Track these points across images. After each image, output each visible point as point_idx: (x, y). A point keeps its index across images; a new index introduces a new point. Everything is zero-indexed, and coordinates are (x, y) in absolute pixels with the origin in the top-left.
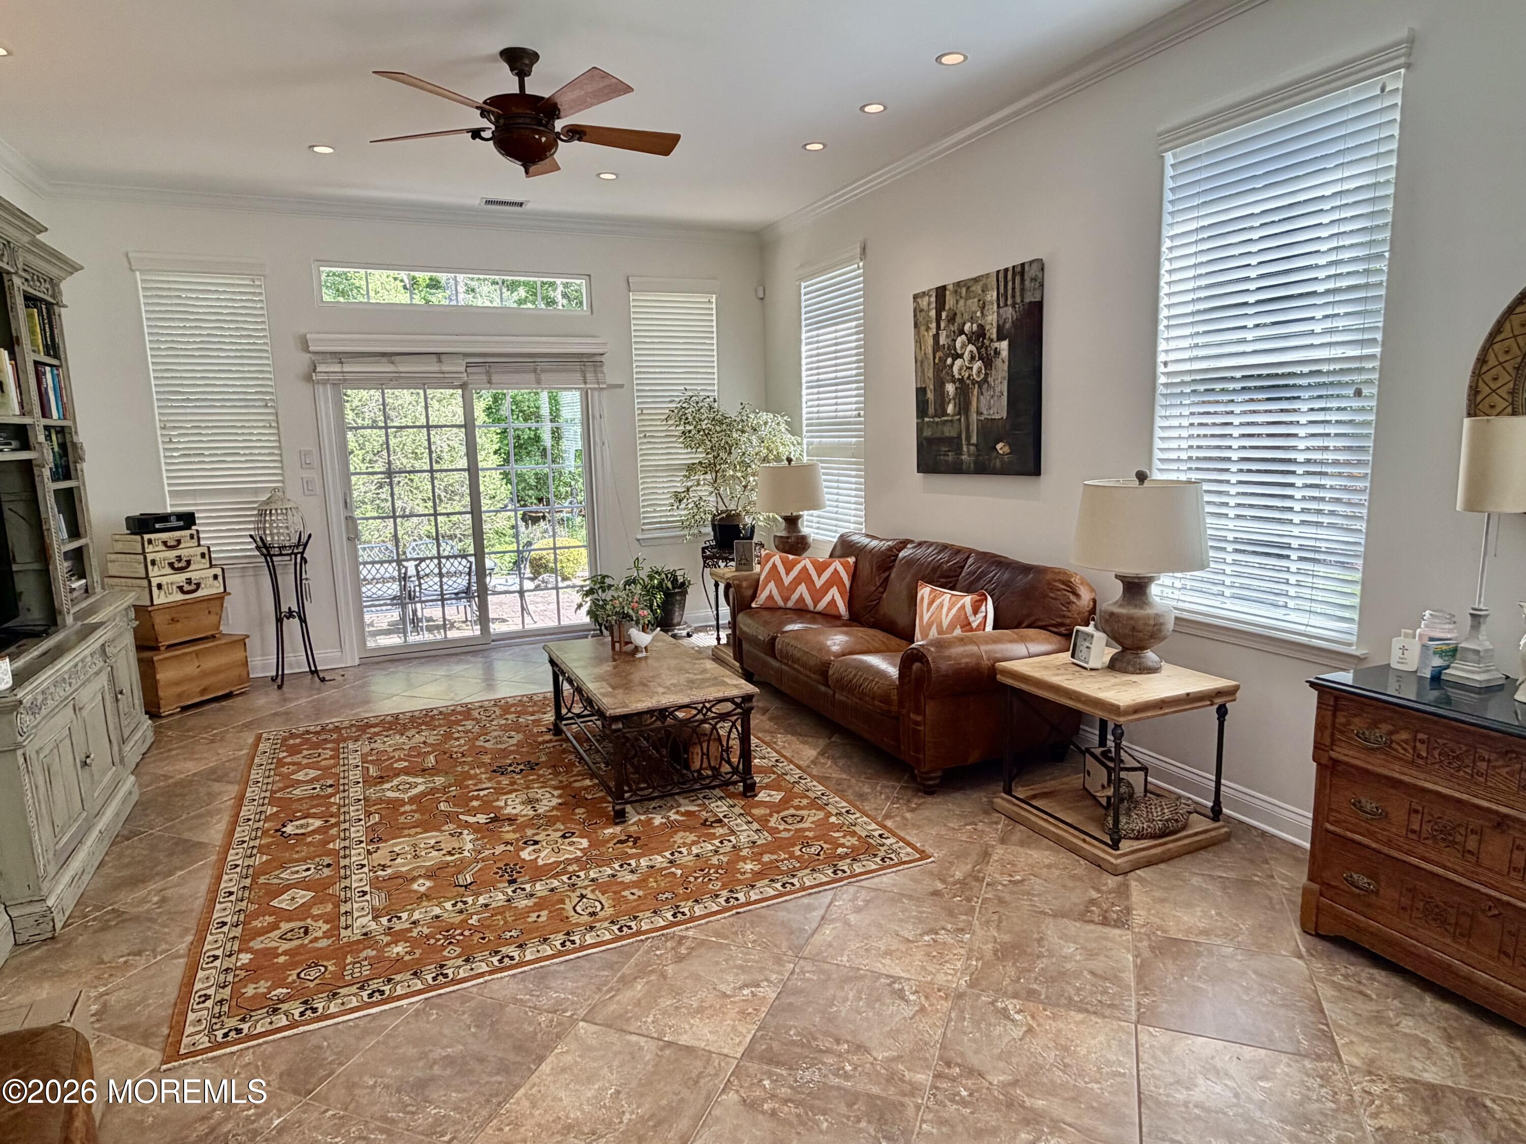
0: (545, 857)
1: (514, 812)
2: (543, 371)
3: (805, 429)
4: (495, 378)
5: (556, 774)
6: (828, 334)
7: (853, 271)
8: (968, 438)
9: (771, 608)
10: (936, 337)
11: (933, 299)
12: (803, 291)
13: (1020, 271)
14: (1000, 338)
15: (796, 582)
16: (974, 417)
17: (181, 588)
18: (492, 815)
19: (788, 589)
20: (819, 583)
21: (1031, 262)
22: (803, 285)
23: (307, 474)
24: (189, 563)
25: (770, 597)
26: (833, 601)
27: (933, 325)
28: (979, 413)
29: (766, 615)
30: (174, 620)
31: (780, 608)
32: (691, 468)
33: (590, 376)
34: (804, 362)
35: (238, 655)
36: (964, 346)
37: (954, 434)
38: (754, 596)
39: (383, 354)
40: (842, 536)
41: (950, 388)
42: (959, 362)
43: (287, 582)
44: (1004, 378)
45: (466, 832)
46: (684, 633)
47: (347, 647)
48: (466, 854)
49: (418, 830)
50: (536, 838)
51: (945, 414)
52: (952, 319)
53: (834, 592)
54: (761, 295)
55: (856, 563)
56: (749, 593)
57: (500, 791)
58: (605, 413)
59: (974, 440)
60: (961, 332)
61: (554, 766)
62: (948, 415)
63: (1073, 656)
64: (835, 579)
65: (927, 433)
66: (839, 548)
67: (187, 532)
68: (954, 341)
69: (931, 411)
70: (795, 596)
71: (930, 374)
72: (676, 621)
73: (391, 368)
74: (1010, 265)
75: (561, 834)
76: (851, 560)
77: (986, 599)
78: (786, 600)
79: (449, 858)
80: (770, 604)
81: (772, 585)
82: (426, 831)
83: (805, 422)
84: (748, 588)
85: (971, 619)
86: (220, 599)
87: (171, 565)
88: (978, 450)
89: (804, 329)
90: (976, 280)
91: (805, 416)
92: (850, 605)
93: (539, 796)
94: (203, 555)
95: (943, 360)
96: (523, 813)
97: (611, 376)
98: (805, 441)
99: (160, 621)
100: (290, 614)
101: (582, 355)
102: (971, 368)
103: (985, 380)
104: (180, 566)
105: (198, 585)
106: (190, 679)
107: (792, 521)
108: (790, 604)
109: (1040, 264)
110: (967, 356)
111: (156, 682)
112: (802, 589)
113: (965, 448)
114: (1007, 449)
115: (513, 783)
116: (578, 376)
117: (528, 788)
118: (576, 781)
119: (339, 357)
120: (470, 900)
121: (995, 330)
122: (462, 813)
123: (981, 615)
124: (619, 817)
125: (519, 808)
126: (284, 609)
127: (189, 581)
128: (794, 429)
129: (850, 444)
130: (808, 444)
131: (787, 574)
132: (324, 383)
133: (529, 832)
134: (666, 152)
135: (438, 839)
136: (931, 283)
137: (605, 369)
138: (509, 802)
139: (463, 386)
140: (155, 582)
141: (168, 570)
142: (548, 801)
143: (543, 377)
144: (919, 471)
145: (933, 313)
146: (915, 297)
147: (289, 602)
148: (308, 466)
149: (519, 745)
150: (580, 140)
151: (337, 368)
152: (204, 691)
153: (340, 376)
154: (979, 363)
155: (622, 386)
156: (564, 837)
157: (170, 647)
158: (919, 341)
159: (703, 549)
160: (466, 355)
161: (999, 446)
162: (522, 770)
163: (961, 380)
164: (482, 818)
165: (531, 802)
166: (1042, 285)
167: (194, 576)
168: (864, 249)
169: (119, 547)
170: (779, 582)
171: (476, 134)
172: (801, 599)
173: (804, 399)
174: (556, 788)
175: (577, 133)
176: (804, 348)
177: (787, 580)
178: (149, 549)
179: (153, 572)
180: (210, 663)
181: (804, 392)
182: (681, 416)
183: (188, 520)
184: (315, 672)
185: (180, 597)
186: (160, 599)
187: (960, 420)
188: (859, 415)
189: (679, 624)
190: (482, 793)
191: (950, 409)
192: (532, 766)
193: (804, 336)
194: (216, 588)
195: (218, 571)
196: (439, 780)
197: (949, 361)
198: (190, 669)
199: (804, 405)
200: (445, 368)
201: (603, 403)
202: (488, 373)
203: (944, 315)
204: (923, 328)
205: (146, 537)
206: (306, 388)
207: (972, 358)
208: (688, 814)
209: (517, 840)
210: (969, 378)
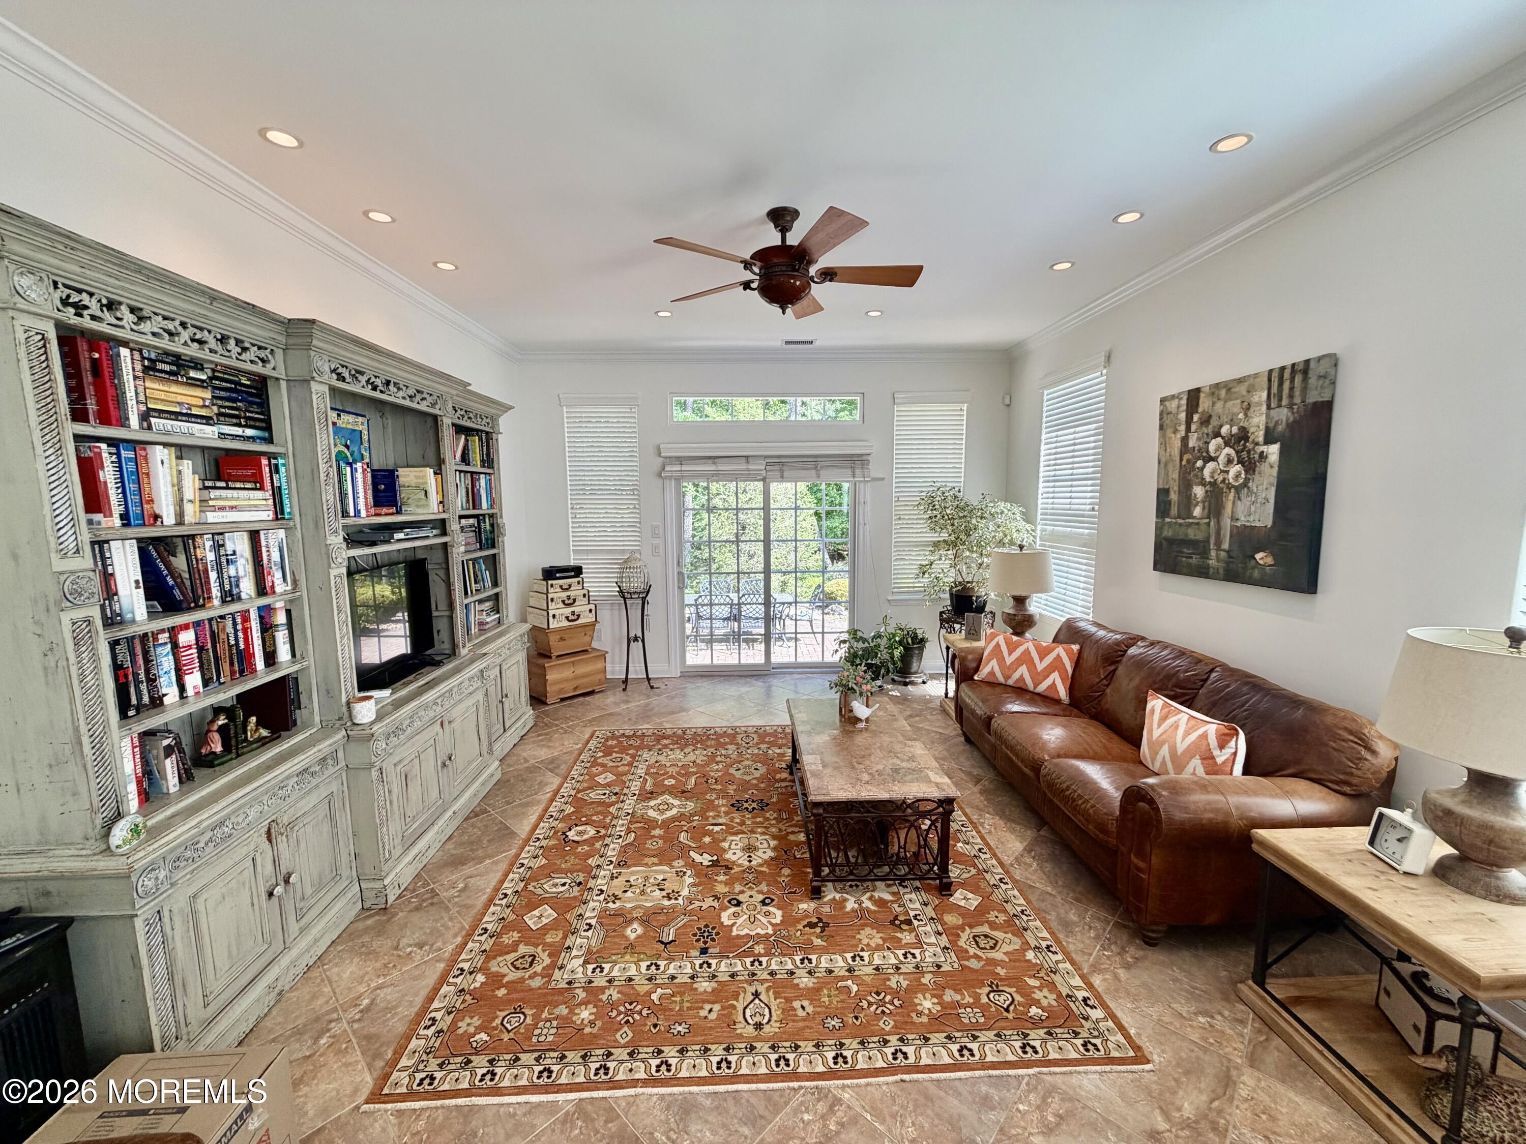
0: (741, 928)
1: (734, 858)
2: (822, 468)
3: (1039, 517)
4: (786, 474)
5: (779, 820)
6: (1067, 436)
7: (1096, 378)
8: (1218, 544)
9: (991, 683)
10: (1185, 440)
11: (1184, 402)
12: (1045, 398)
13: (1303, 369)
14: (1268, 440)
15: (1019, 662)
16: (1227, 523)
17: (567, 618)
18: (715, 858)
19: (1009, 668)
20: (1040, 667)
21: (1319, 359)
22: (1046, 392)
23: (656, 541)
24: (575, 600)
25: (992, 673)
26: (1053, 686)
27: (1183, 428)
28: (1234, 518)
29: (987, 690)
30: (562, 639)
31: (1001, 684)
32: (936, 544)
33: (858, 471)
34: (1042, 459)
35: (599, 665)
36: (1218, 449)
37: (1200, 536)
38: (977, 670)
39: (710, 458)
40: (1068, 620)
41: (1199, 491)
42: (1211, 465)
43: (635, 614)
44: (1272, 485)
45: (689, 873)
46: (920, 680)
47: (673, 662)
48: (680, 901)
49: (655, 860)
50: (741, 898)
51: (1190, 515)
52: (1206, 421)
53: (1055, 677)
54: (1007, 402)
55: (1080, 652)
56: (974, 665)
57: (730, 830)
58: (869, 500)
59: (1226, 546)
60: (1217, 434)
61: (780, 810)
62: (1194, 518)
63: (1372, 842)
64: (1057, 665)
65: (1168, 533)
66: (1064, 631)
67: (576, 580)
68: (1207, 443)
69: (1174, 511)
70: (1016, 676)
71: (1175, 475)
72: (913, 670)
73: (713, 468)
74: (1288, 362)
75: (761, 897)
76: (1076, 647)
77: (1237, 734)
78: (1007, 677)
79: (666, 903)
80: (991, 680)
81: (994, 663)
82: (660, 864)
83: (1039, 512)
84: (972, 661)
85: (1216, 752)
86: (592, 625)
87: (563, 602)
88: (1230, 557)
89: (1044, 431)
90: (1240, 381)
91: (1040, 506)
92: (1071, 690)
93: (758, 844)
94: (584, 596)
95: (1191, 462)
96: (740, 862)
97: (874, 470)
98: (1039, 527)
99: (553, 639)
100: (636, 639)
101: (853, 455)
102: (1227, 472)
103: (1245, 485)
104: (569, 603)
105: (579, 616)
106: (567, 680)
107: (1020, 601)
108: (1010, 682)
109: (1333, 360)
110: (1222, 459)
111: (546, 681)
112: (1023, 670)
113: (1213, 553)
114: (1270, 560)
115: (743, 823)
116: (849, 472)
117: (752, 832)
118: (793, 833)
119: (680, 460)
120: (662, 964)
121: (1262, 433)
122: (693, 849)
123: (1229, 751)
124: (816, 893)
125: (739, 854)
126: (632, 635)
127: (573, 613)
128: (1029, 518)
129: (1083, 534)
130: (1043, 530)
131: (1010, 654)
132: (670, 478)
133: (738, 888)
134: (911, 283)
135: (667, 876)
136: (1183, 385)
137: (871, 466)
138: (733, 846)
139: (764, 480)
140: (551, 613)
141: (561, 605)
142: (765, 852)
143: (822, 472)
144: (1155, 569)
145: (1183, 416)
146: (1162, 401)
147: (636, 631)
148: (655, 535)
149: (760, 779)
150: (831, 280)
151: (678, 468)
152: (575, 689)
153: (679, 474)
154: (1238, 467)
155: (883, 479)
156: (763, 903)
157: (558, 656)
158: (1164, 443)
159: (941, 613)
160: (766, 457)
161: (1258, 556)
162: (754, 809)
163: (1213, 484)
164: (706, 859)
165: (750, 849)
166: (1333, 383)
167: (577, 609)
168: (1109, 358)
169: (536, 588)
170: (1001, 661)
171: (747, 285)
172: (1021, 679)
173: (1040, 491)
174: (774, 837)
175: (829, 275)
176: (1043, 447)
177: (1009, 660)
178: (551, 590)
179: (552, 606)
180: (582, 669)
181: (1041, 485)
182: (930, 502)
183: (577, 571)
184: (648, 679)
185: (566, 623)
186: (554, 624)
187: (1208, 524)
188: (1093, 509)
189: (916, 673)
190: (717, 828)
191: (1197, 511)
192: (763, 806)
193: (1044, 437)
194: (590, 618)
195: (593, 607)
196: (691, 805)
197: (1199, 463)
198: (567, 673)
199: (1040, 496)
200: (751, 467)
201: (867, 493)
202: (782, 471)
203: (1196, 417)
204: (1169, 432)
205: (550, 582)
206: (659, 482)
207: (1229, 461)
208: (881, 903)
209: (725, 895)
210: (1224, 481)
